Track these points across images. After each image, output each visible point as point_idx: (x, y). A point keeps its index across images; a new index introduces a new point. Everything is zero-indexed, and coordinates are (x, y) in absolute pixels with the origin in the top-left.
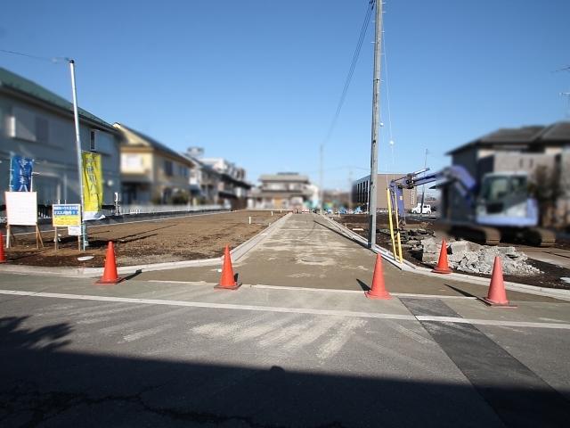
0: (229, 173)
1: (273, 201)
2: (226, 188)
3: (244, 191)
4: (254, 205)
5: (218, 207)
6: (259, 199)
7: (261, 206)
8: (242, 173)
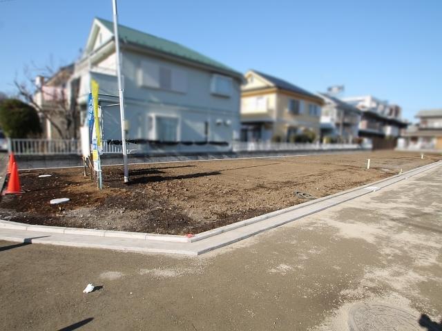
0: (379, 111)
1: (435, 141)
3: (396, 129)
4: (407, 144)
5: (354, 146)
6: (415, 139)
7: (416, 147)
8: (396, 110)
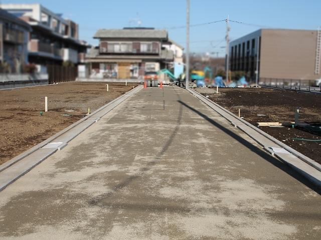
0: (52, 27)
1: (117, 69)
2: (40, 48)
3: (75, 53)
4: (89, 73)
5: (25, 77)
6: (96, 66)
7: (98, 76)
8: (72, 27)
